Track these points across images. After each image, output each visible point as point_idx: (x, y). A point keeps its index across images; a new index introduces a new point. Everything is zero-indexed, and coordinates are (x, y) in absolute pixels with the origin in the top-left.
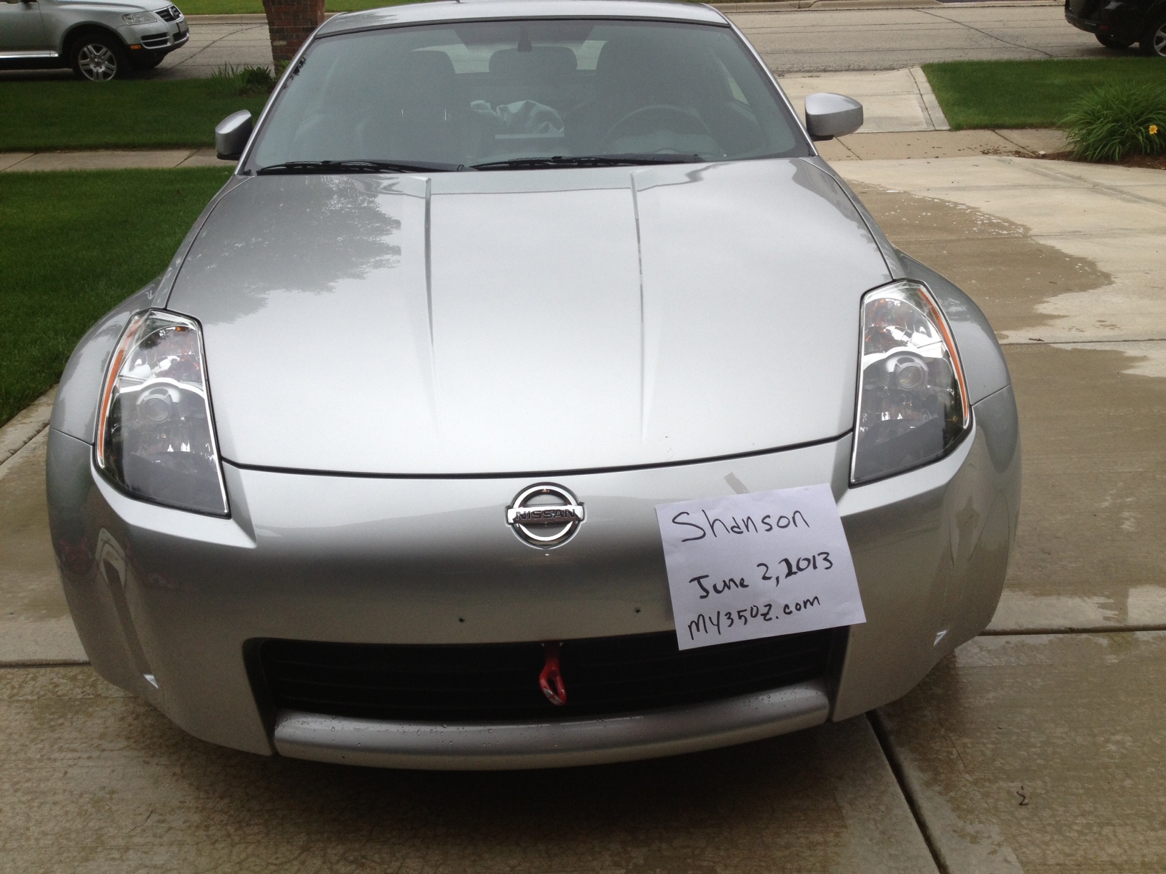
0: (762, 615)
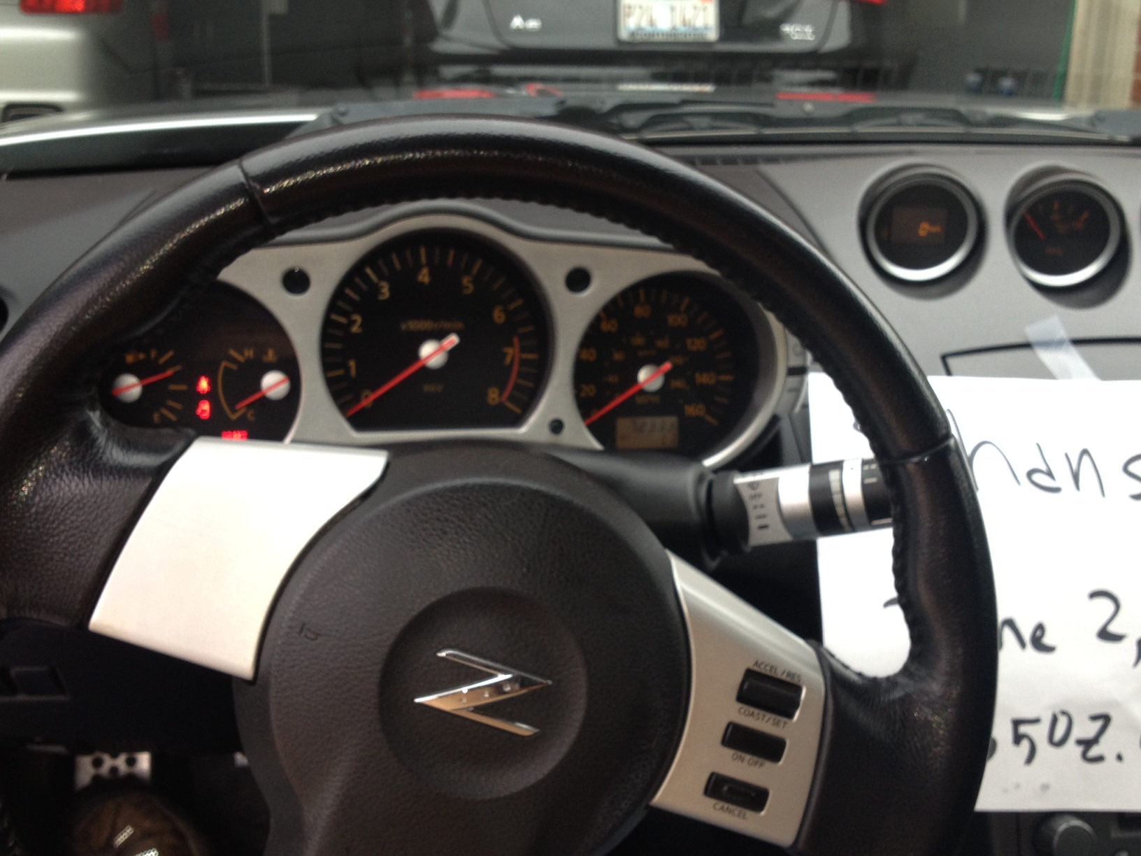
0: (1079, 742)
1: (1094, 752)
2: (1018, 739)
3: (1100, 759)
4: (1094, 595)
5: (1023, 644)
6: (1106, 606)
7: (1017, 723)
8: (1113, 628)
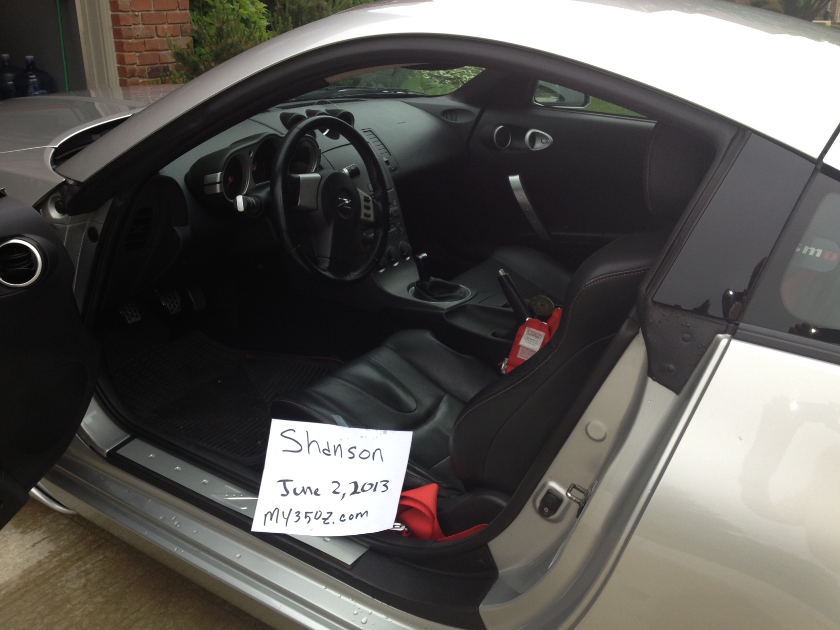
0: (323, 519)
1: (326, 522)
2: (306, 517)
3: (328, 523)
4: (333, 482)
5: (312, 493)
6: (337, 485)
7: (306, 513)
8: (336, 491)
